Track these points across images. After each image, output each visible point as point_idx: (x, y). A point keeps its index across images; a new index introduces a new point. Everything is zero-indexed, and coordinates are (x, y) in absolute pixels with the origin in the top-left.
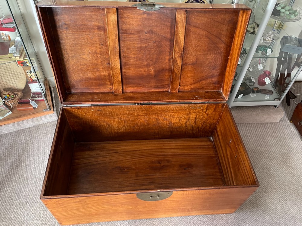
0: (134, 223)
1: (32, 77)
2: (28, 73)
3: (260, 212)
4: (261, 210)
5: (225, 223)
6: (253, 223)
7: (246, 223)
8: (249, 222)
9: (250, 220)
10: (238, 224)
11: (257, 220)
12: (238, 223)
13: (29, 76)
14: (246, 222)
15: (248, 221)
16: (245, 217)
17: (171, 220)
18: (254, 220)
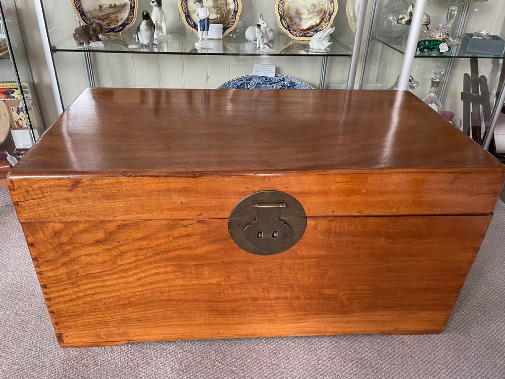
0: (184, 368)
1: (20, 121)
2: (14, 113)
3: (479, 350)
4: (480, 346)
5: (399, 372)
6: (467, 372)
7: (451, 372)
8: (458, 371)
9: (458, 366)
10: (431, 373)
11: (475, 366)
12: (431, 371)
13: (15, 120)
14: (451, 370)
15: (455, 369)
16: (446, 360)
17: (273, 363)
18: (469, 366)
